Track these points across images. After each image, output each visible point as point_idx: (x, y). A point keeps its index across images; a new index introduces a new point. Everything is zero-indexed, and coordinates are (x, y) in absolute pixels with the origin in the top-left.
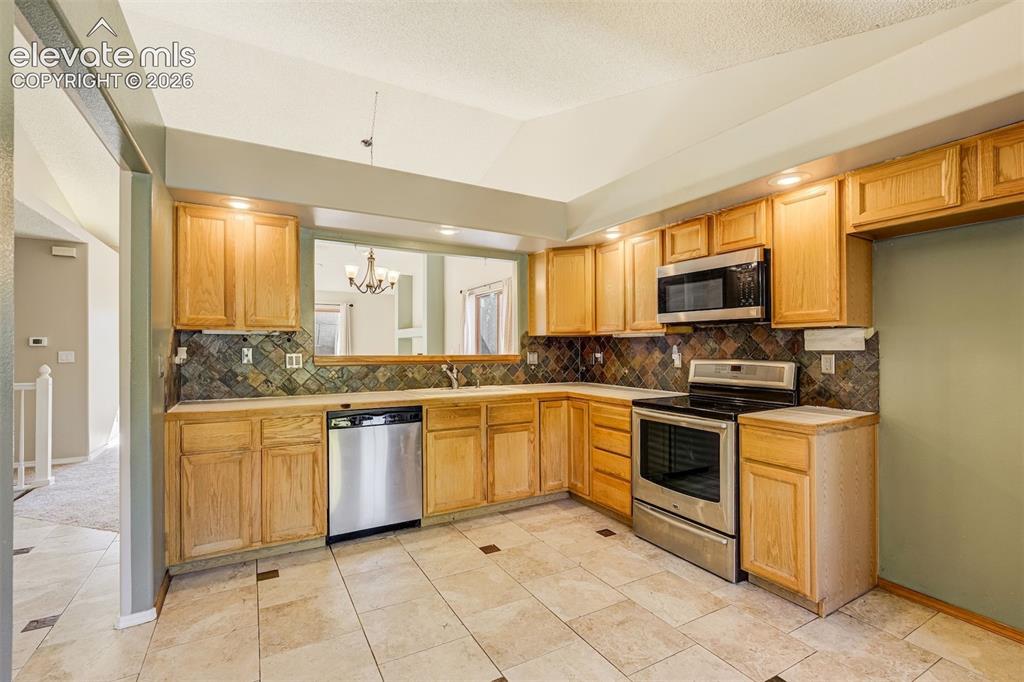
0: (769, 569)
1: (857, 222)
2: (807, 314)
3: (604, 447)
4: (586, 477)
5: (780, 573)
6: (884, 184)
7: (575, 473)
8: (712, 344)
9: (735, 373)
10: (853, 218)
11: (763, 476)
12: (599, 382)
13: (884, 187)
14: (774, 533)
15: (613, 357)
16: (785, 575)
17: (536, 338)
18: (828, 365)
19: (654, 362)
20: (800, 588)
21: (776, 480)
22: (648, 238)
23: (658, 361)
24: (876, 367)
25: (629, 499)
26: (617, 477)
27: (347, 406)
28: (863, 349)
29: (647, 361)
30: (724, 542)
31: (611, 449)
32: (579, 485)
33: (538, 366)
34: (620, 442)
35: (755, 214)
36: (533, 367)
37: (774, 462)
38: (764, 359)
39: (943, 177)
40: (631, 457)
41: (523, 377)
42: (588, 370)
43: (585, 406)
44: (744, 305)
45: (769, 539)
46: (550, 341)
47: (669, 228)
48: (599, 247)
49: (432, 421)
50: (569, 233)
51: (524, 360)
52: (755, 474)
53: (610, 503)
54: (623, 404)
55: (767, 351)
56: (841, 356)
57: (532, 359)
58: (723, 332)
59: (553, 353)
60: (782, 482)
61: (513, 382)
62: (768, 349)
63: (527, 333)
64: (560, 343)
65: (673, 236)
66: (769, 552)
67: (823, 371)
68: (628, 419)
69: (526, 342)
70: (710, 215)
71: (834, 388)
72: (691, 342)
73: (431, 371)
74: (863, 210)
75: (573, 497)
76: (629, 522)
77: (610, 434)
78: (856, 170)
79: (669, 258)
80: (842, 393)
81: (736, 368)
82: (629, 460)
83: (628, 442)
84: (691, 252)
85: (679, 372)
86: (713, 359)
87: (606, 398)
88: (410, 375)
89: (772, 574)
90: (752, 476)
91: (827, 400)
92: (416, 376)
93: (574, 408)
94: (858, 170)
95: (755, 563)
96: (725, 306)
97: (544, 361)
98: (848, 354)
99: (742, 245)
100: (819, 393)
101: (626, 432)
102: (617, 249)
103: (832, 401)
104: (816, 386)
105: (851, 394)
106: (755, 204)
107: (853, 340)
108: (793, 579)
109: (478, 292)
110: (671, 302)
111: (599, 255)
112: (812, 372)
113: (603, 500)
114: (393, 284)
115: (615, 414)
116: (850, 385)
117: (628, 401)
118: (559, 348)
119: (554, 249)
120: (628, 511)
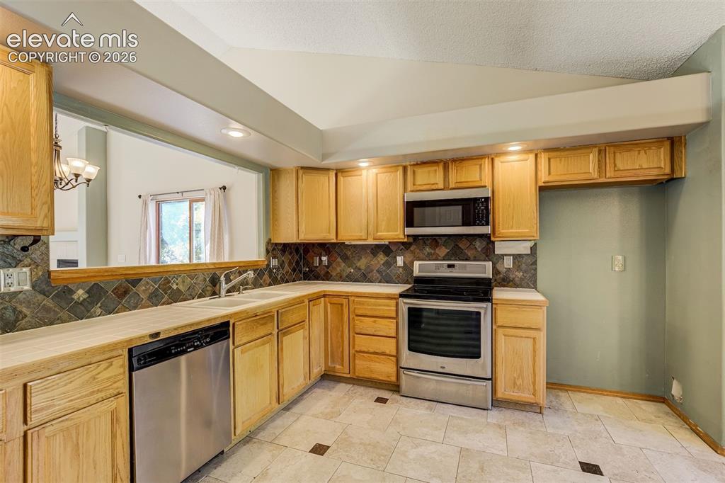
0: (514, 394)
1: (547, 179)
2: (516, 232)
3: (367, 333)
4: (346, 358)
5: (523, 395)
6: (561, 160)
7: (332, 357)
8: (428, 250)
9: (451, 269)
10: (544, 178)
11: (512, 336)
12: (323, 280)
13: (560, 163)
14: (519, 371)
15: (339, 260)
16: (527, 395)
17: (276, 244)
18: (508, 263)
19: (379, 262)
20: (537, 401)
21: (522, 337)
22: (389, 170)
23: (382, 262)
24: (535, 263)
25: (395, 369)
26: (383, 354)
27: (157, 334)
28: (529, 253)
29: (372, 263)
30: (485, 384)
31: (376, 333)
32: (338, 367)
33: (278, 269)
34: (388, 327)
35: (481, 165)
36: (274, 271)
37: (521, 326)
38: (467, 260)
39: (591, 162)
40: (397, 337)
41: (268, 280)
42: (311, 271)
43: (344, 301)
44: (478, 225)
45: (515, 375)
46: (285, 247)
47: (410, 165)
48: (339, 172)
49: (240, 335)
50: (325, 156)
51: (268, 265)
52: (505, 335)
53: (374, 376)
54: (389, 297)
55: (469, 254)
56: (517, 257)
57: (274, 262)
58: (436, 241)
59: (286, 258)
60: (526, 337)
61: (261, 286)
62: (470, 253)
63: (270, 240)
64: (291, 248)
65: (414, 172)
66: (515, 384)
67: (506, 267)
68: (394, 308)
69: (270, 248)
70: (447, 162)
71: (512, 276)
72: (412, 249)
73: (195, 281)
74: (549, 174)
75: (328, 377)
76: (395, 388)
77: (375, 322)
78: (544, 149)
79: (410, 187)
80: (516, 279)
81: (450, 266)
82: (394, 340)
83: (394, 326)
84: (430, 185)
85: (401, 269)
86: (430, 260)
87: (369, 293)
88: (175, 287)
89: (518, 397)
90: (503, 337)
91: (508, 283)
92: (181, 287)
93: (331, 304)
94: (546, 150)
95: (506, 393)
96: (464, 225)
97: (282, 264)
98: (520, 255)
99: (471, 185)
100: (503, 280)
101: (393, 318)
102: (360, 175)
103: (511, 283)
104: (501, 276)
105: (522, 279)
106: (482, 159)
107: (524, 247)
108: (533, 396)
109: (160, 198)
110: (416, 220)
111: (341, 179)
112: (499, 267)
113: (367, 375)
114: (89, 180)
115: (379, 305)
116: (521, 274)
117: (394, 295)
118: (291, 253)
119: (302, 168)
120: (394, 379)
